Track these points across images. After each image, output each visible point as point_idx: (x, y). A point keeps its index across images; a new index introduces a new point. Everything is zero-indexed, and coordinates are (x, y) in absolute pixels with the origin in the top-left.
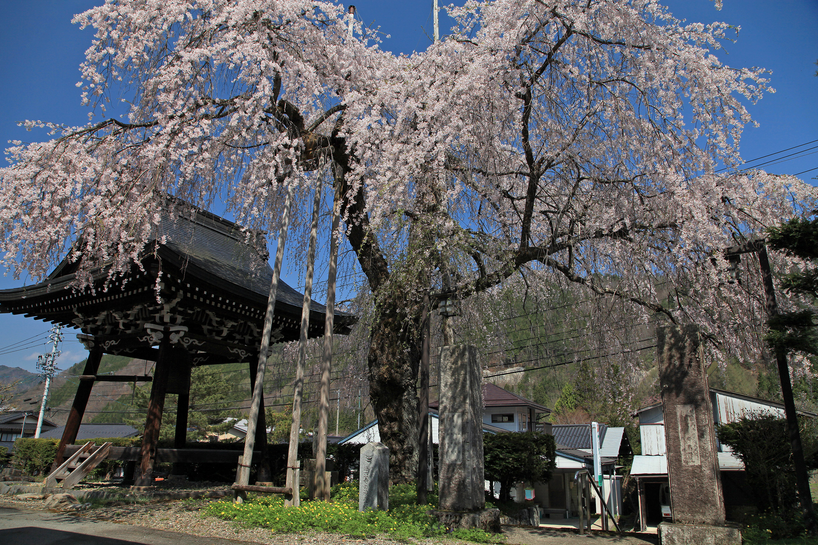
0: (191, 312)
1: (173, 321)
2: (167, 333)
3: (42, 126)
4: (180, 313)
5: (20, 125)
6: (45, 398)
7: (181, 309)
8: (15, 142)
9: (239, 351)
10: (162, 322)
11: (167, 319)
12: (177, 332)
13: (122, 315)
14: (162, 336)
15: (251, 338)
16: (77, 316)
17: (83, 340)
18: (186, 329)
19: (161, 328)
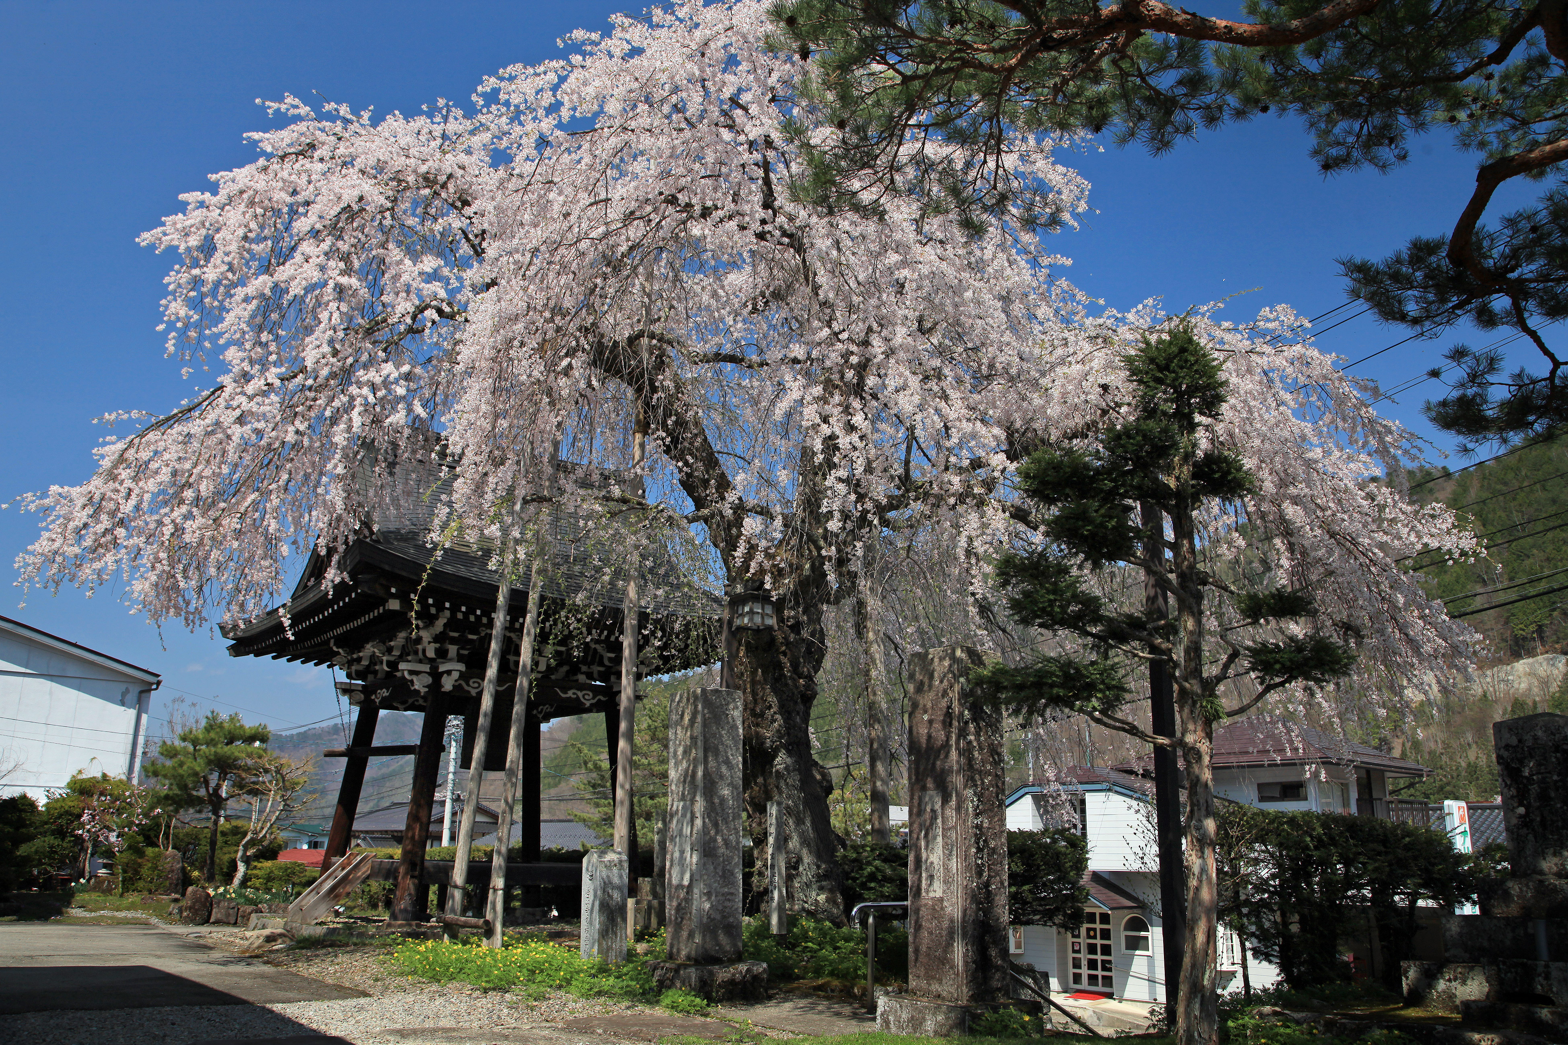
0: (474, 637)
1: (442, 654)
2: (436, 676)
3: (126, 416)
4: (453, 641)
5: (95, 421)
6: (451, 776)
7: (456, 635)
8: (108, 438)
9: (580, 694)
10: (425, 660)
11: (431, 654)
12: (449, 672)
13: (384, 648)
14: (429, 680)
15: (602, 669)
16: (338, 653)
17: (346, 690)
18: (462, 667)
19: (426, 668)
